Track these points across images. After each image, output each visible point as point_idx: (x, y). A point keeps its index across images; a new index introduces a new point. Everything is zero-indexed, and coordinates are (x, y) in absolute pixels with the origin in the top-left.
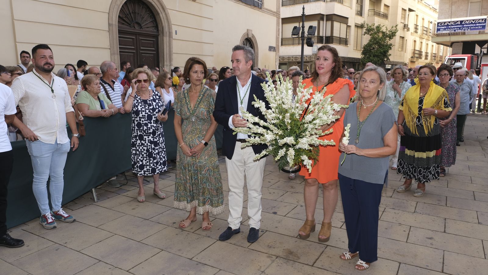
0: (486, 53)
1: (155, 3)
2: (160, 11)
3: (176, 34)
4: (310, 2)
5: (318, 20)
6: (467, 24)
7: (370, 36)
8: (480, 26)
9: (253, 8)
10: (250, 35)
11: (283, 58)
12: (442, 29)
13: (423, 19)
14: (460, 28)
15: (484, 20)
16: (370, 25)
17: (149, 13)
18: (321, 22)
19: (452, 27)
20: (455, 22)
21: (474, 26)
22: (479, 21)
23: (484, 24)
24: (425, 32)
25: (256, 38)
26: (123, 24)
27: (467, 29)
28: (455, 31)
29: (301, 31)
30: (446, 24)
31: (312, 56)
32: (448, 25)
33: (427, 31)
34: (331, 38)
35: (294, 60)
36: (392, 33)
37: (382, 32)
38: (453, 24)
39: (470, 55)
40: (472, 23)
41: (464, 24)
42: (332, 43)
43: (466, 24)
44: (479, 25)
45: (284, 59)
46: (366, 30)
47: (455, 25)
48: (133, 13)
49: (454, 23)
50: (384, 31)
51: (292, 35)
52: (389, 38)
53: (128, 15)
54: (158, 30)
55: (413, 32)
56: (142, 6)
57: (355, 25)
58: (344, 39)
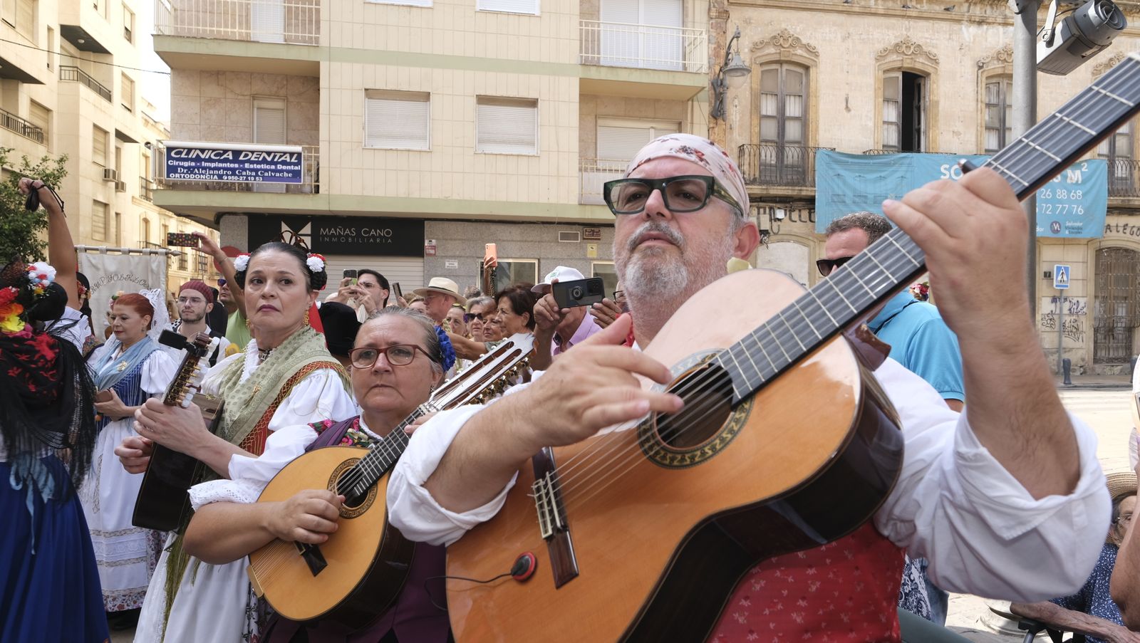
0: (311, 246)
6: (253, 162)
8: (288, 171)
12: (183, 167)
14: (233, 170)
15: (295, 156)
19: (213, 165)
20: (219, 153)
21: (272, 171)
22: (283, 158)
23: (296, 168)
27: (255, 177)
28: (220, 177)
30: (193, 155)
32: (198, 159)
38: (213, 157)
40: (265, 161)
41: (243, 162)
43: (250, 162)
44: (284, 167)
47: (220, 161)
49: (215, 155)
55: (137, 196)
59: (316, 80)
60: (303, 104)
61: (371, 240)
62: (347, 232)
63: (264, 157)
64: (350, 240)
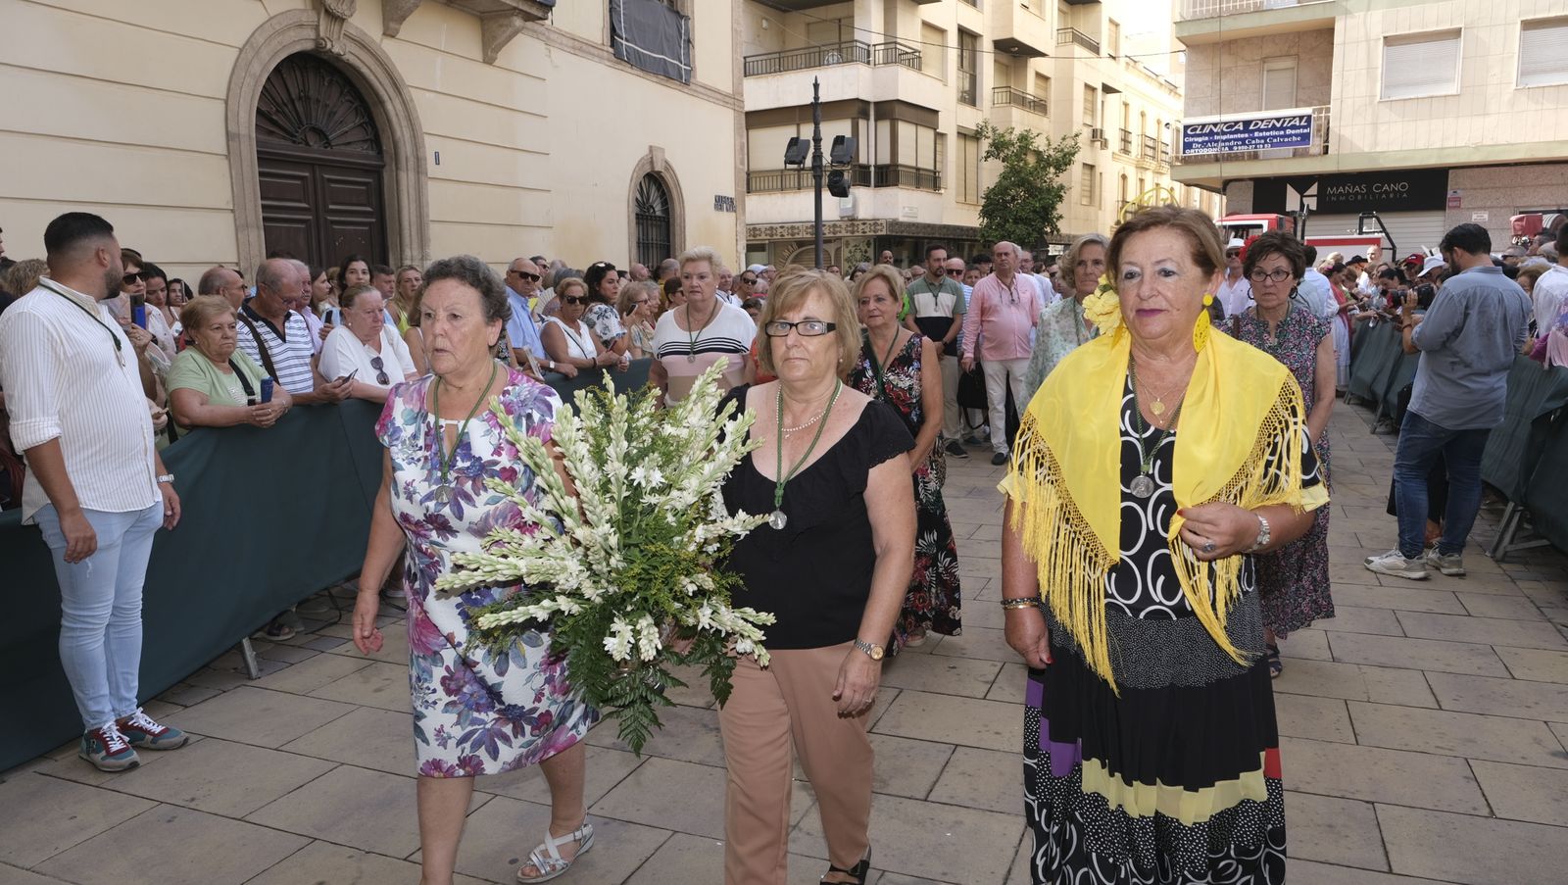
0: (1315, 209)
1: (371, 70)
2: (386, 91)
3: (438, 163)
4: (828, 65)
5: (853, 119)
6: (1262, 130)
7: (1004, 164)
8: (1296, 135)
9: (663, 82)
10: (659, 164)
11: (754, 229)
12: (1198, 143)
13: (1143, 114)
14: (1243, 140)
15: (1305, 118)
16: (1001, 131)
17: (351, 98)
18: (862, 123)
19: (1224, 137)
20: (1231, 125)
21: (1281, 136)
22: (1292, 123)
23: (1305, 131)
24: (1150, 152)
25: (677, 172)
26: (271, 133)
27: (1263, 145)
28: (1231, 148)
29: (812, 150)
30: (1207, 130)
31: (838, 223)
32: (1212, 133)
33: (1154, 149)
34: (891, 169)
35: (786, 237)
36: (1065, 155)
37: (1034, 151)
38: (1224, 129)
39: (1274, 216)
40: (1274, 128)
41: (1253, 131)
42: (895, 184)
43: (1260, 130)
44: (1293, 132)
45: (757, 232)
46: (991, 145)
47: (1231, 133)
48: (300, 98)
49: (1227, 128)
50: (1041, 149)
51: (786, 163)
52: (1055, 167)
53: (286, 105)
54: (380, 152)
55: (1117, 151)
56: (327, 79)
57: (958, 133)
58: (927, 173)
59: (1332, 31)
60: (1315, 60)
61: (1384, 196)
62: (1357, 189)
63: (1274, 124)
64: (1359, 197)
